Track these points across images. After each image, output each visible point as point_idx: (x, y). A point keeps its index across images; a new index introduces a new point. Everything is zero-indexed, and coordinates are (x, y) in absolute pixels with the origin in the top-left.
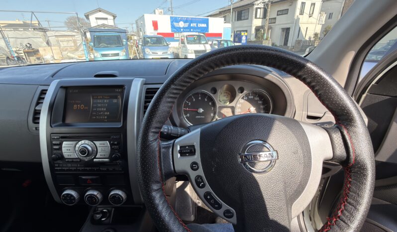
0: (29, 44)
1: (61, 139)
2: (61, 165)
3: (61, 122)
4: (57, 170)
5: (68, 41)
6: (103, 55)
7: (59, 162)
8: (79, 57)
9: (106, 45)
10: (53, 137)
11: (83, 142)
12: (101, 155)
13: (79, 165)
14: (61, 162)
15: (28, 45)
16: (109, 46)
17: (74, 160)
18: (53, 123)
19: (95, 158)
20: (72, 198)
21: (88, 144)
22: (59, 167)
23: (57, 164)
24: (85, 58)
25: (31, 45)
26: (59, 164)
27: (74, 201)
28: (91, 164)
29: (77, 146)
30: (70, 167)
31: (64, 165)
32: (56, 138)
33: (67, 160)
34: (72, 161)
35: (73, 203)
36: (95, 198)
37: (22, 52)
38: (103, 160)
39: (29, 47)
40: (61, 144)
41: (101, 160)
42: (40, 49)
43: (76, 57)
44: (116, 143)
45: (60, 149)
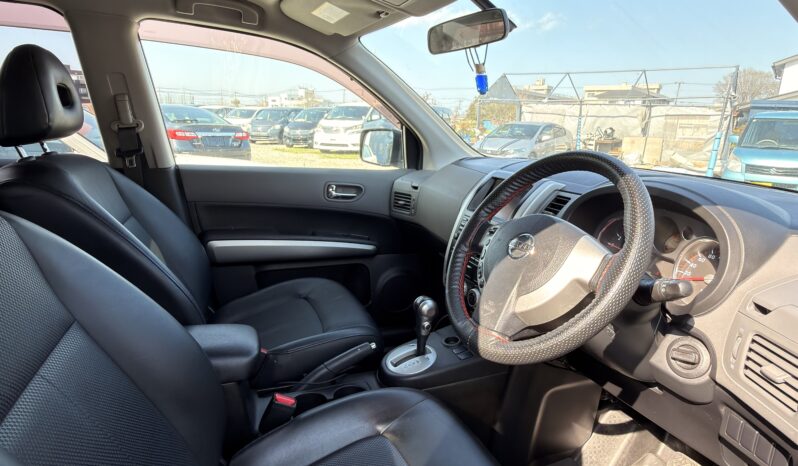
0: (611, 129)
5: (698, 127)
6: (751, 169)
8: (695, 165)
9: (776, 144)
15: (609, 131)
16: (783, 146)
24: (704, 169)
25: (613, 130)
37: (593, 143)
39: (609, 136)
42: (626, 141)
43: (690, 164)
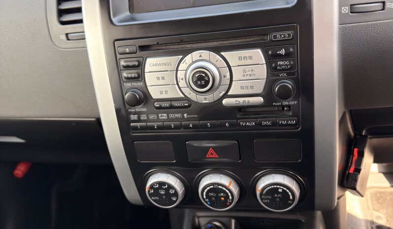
1: (139, 53)
2: (143, 117)
3: (128, 13)
4: (136, 128)
7: (138, 109)
10: (121, 50)
11: (196, 55)
12: (242, 88)
13: (185, 115)
14: (144, 110)
17: (176, 104)
18: (115, 15)
19: (226, 96)
20: (172, 192)
21: (209, 62)
22: (139, 121)
23: (135, 113)
26: (139, 114)
27: (174, 199)
28: (215, 111)
29: (182, 66)
30: (163, 121)
31: (152, 117)
32: (127, 50)
33: (157, 105)
34: (170, 105)
35: (175, 202)
36: (224, 192)
38: (246, 99)
40: (140, 66)
41: (241, 100)
44: (283, 52)
45: (140, 77)
